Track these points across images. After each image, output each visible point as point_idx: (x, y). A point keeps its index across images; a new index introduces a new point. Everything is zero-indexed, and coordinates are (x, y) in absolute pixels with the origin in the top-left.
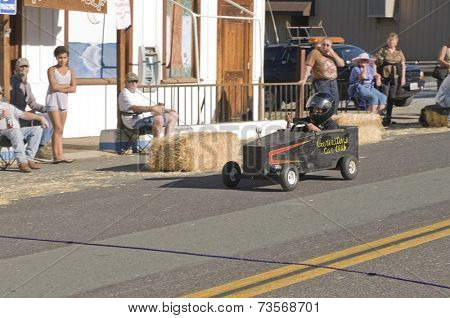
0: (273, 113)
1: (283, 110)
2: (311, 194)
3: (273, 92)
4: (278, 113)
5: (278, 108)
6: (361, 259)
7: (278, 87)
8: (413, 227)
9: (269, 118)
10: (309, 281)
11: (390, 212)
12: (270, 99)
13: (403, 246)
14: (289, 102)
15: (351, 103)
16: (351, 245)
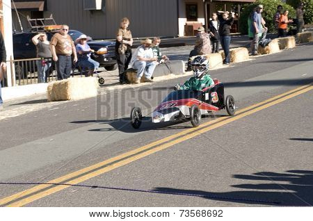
0: (22, 81)
1: (29, 78)
2: (51, 135)
3: (21, 65)
4: (25, 80)
5: (25, 77)
6: (87, 177)
7: (24, 62)
8: (121, 153)
9: (19, 84)
10: (52, 195)
11: (106, 143)
12: (19, 71)
13: (115, 166)
14: (32, 72)
15: (76, 71)
16: (80, 168)
